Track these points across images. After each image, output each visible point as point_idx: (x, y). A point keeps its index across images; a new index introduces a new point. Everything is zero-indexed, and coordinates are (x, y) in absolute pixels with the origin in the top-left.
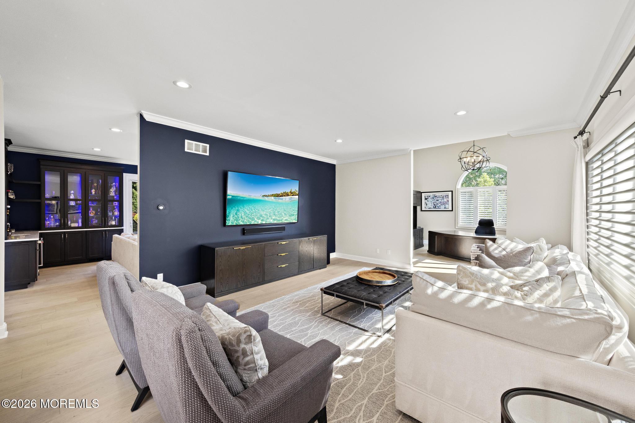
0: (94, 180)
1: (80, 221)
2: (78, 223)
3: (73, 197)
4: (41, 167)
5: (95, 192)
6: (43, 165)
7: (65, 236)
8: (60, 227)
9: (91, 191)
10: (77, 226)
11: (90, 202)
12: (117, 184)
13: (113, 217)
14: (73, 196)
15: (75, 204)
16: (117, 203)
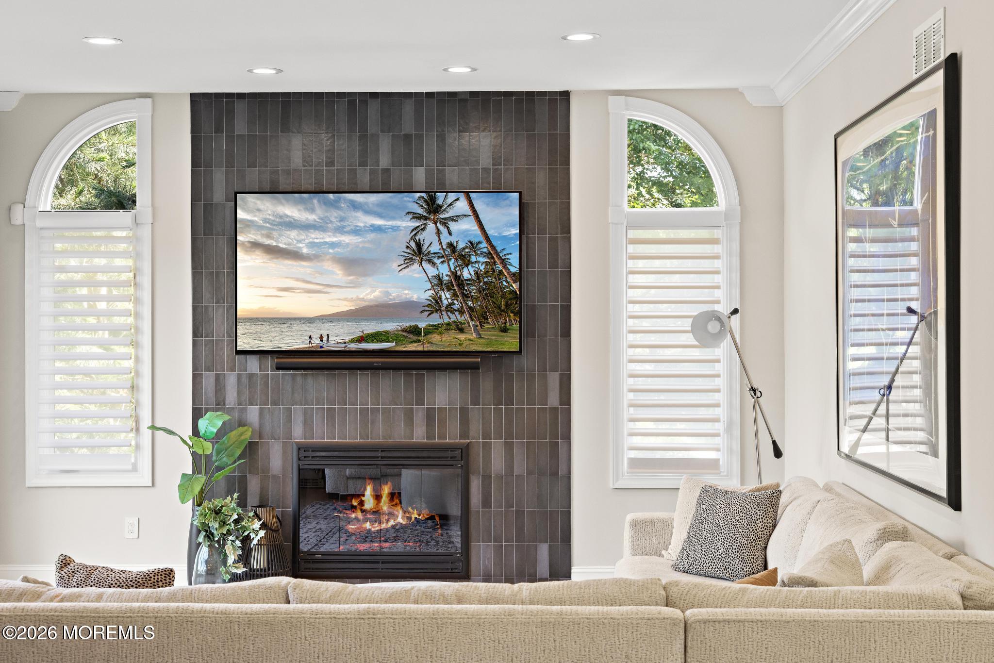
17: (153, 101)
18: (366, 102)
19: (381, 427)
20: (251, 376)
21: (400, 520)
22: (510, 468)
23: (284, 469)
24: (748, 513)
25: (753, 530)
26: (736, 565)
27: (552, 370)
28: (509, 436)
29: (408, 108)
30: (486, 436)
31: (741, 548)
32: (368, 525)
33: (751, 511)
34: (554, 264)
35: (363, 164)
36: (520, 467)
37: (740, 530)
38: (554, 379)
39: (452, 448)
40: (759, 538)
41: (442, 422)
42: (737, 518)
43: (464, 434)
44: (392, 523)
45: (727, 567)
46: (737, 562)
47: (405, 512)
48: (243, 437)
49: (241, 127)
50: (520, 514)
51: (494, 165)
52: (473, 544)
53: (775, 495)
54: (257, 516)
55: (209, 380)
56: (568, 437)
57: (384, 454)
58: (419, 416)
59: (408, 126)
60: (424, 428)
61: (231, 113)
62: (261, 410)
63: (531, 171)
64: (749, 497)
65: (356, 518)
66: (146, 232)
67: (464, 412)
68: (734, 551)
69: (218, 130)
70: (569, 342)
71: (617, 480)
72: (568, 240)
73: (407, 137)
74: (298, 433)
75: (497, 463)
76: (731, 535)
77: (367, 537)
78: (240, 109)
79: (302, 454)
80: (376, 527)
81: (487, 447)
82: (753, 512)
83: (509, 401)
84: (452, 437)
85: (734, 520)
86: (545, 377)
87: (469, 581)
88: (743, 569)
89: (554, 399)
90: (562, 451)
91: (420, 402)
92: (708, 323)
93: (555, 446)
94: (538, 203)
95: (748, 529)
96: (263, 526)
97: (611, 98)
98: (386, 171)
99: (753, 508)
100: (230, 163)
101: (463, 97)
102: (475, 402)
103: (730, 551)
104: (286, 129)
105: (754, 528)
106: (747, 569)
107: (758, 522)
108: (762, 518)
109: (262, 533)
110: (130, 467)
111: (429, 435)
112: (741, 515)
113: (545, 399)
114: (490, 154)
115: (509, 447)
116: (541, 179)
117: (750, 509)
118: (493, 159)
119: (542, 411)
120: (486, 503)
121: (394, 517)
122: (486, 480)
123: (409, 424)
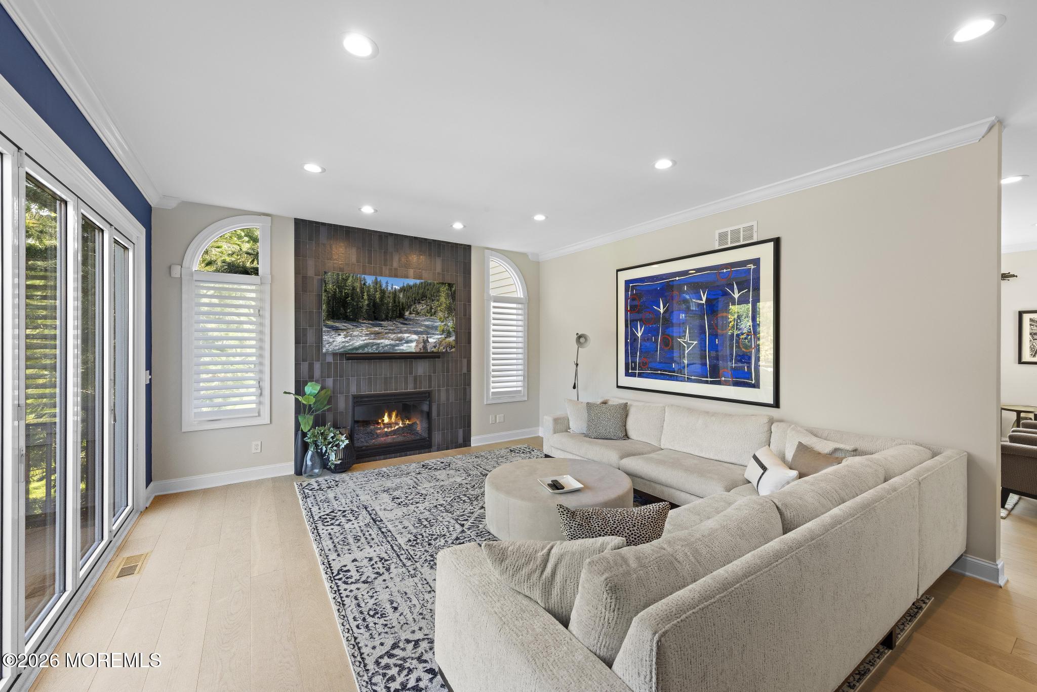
17: (272, 219)
18: (387, 237)
20: (329, 363)
21: (401, 425)
22: (448, 399)
23: (346, 408)
27: (464, 358)
28: (448, 386)
30: (439, 386)
32: (386, 430)
34: (465, 315)
35: (385, 265)
36: (452, 398)
38: (465, 361)
39: (424, 392)
41: (420, 382)
43: (430, 386)
44: (397, 427)
47: (402, 422)
48: (327, 394)
49: (323, 239)
50: (452, 418)
51: (442, 272)
52: (433, 433)
55: (305, 366)
56: (470, 385)
58: (410, 379)
60: (413, 385)
61: (318, 231)
62: (334, 381)
63: (456, 276)
65: (380, 427)
66: (267, 288)
67: (430, 376)
69: (311, 239)
70: (471, 346)
71: (488, 401)
72: (470, 305)
74: (353, 390)
75: (443, 397)
77: (387, 434)
78: (323, 231)
80: (390, 430)
81: (439, 391)
83: (448, 372)
84: (424, 388)
86: (461, 360)
87: (430, 452)
89: (465, 370)
90: (468, 390)
91: (411, 373)
93: (465, 389)
94: (459, 289)
97: (486, 251)
102: (434, 372)
110: (257, 414)
111: (415, 388)
113: (461, 369)
115: (447, 391)
116: (460, 280)
119: (460, 375)
120: (438, 415)
121: (398, 424)
122: (439, 405)
123: (406, 383)
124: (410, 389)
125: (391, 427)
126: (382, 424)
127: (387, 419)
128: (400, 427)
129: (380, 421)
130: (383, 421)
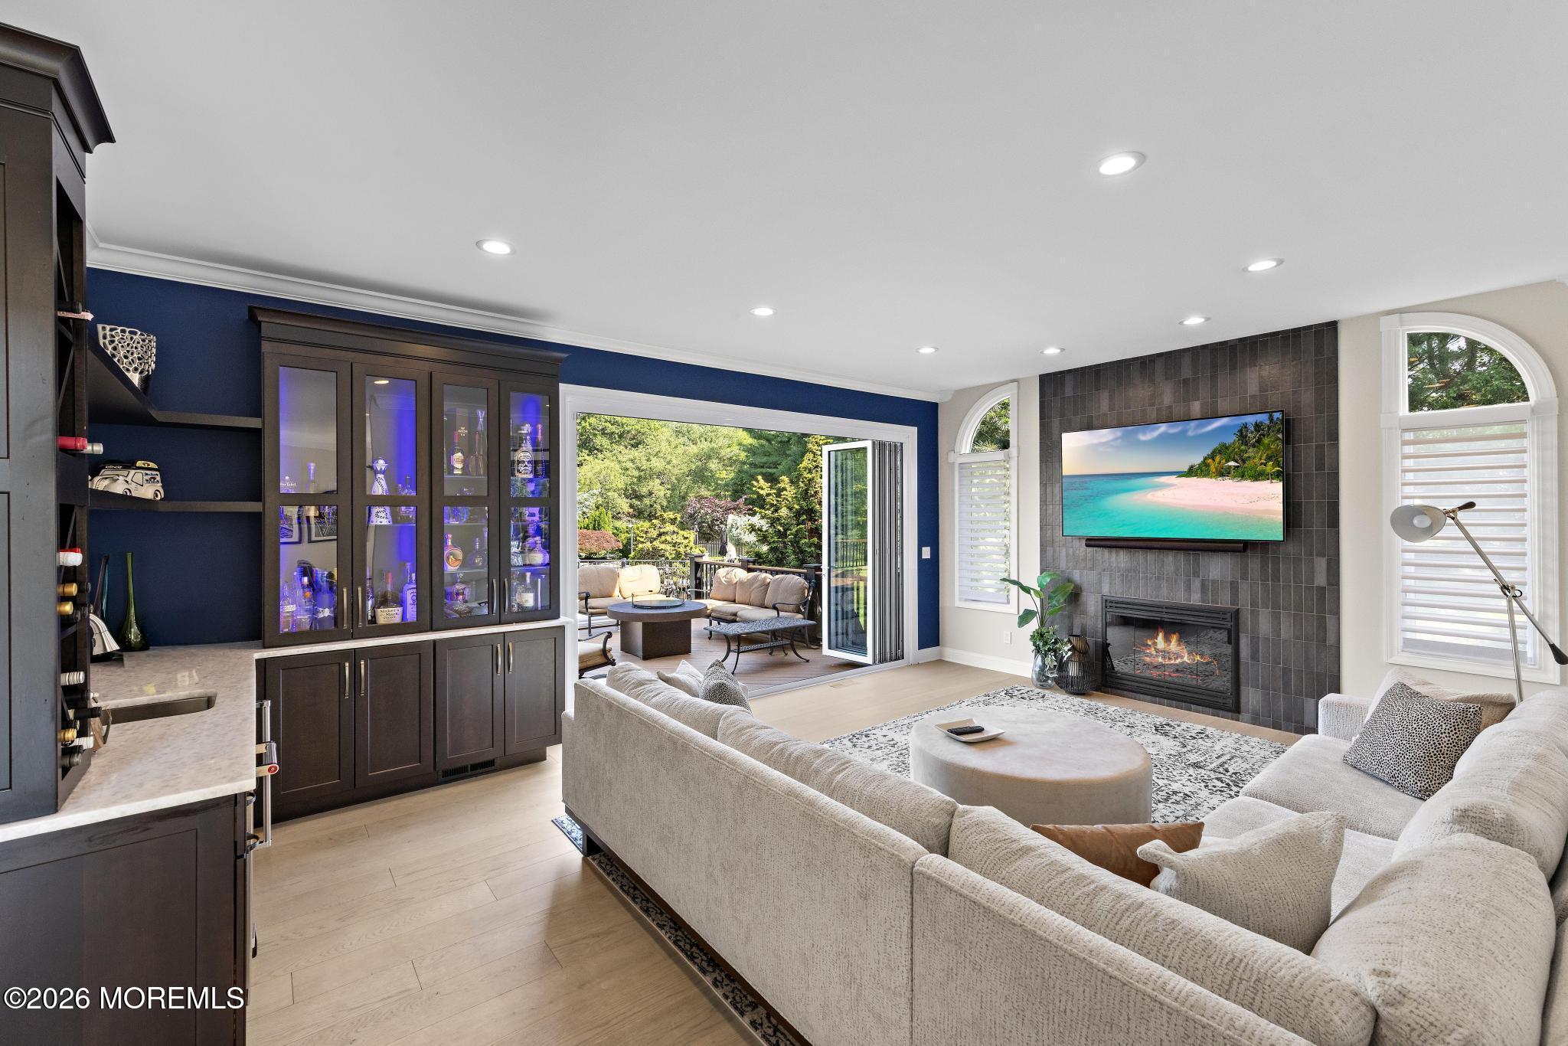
0: (458, 409)
1: (410, 596)
2: (401, 603)
3: (385, 487)
4: (266, 347)
5: (465, 462)
6: (271, 340)
7: (355, 669)
8: (336, 624)
9: (449, 460)
10: (397, 619)
11: (447, 510)
12: (540, 426)
13: (528, 574)
14: (383, 482)
15: (390, 519)
16: (536, 510)
17: (1019, 384)
19: (1164, 591)
20: (1075, 550)
21: (1186, 659)
22: (1277, 632)
23: (1096, 611)
24: (1430, 723)
25: (1434, 743)
26: (1407, 776)
27: (1319, 557)
28: (1276, 606)
29: (1187, 361)
30: (1254, 604)
31: (1416, 760)
32: (1160, 660)
33: (1434, 722)
34: (1320, 466)
35: (1152, 404)
36: (1286, 633)
37: (1417, 740)
38: (1321, 564)
39: (1224, 612)
40: (1443, 754)
41: (1216, 591)
42: (1415, 726)
43: (1234, 600)
44: (1178, 661)
45: (1396, 775)
46: (1409, 774)
47: (1189, 654)
49: (1069, 391)
50: (1286, 671)
51: (1260, 391)
52: (1242, 688)
53: (1471, 710)
54: (1069, 641)
56: (1337, 612)
57: (1167, 610)
58: (1196, 584)
59: (1186, 372)
60: (1199, 595)
61: (1063, 384)
62: (1081, 573)
64: (1434, 706)
65: (1150, 653)
66: (1015, 461)
67: (1234, 584)
68: (1405, 760)
69: (1055, 395)
70: (1338, 533)
71: (1392, 656)
72: (1336, 446)
73: (1186, 381)
74: (1106, 590)
75: (1265, 626)
76: (1404, 742)
77: (1161, 668)
78: (1069, 380)
79: (1108, 604)
80: (1167, 662)
81: (1255, 614)
82: (1437, 724)
83: (1275, 580)
84: (1224, 601)
85: (1410, 727)
86: (1312, 561)
88: (1416, 783)
89: (1321, 579)
90: (1331, 622)
91: (1196, 574)
92: (1413, 518)
93: (1321, 619)
94: (1304, 418)
95: (1428, 740)
96: (1073, 649)
97: (1382, 319)
98: (1170, 407)
99: (1437, 720)
100: (1062, 415)
101: (1232, 344)
102: (1244, 577)
103: (1401, 759)
104: (1097, 389)
105: (1436, 741)
106: (1423, 784)
107: (1444, 735)
108: (1449, 733)
109: (1070, 653)
110: (1007, 601)
111: (1204, 600)
112: (1420, 724)
113: (1311, 578)
114: (1258, 385)
115: (1276, 617)
117: (1433, 719)
118: (1260, 387)
119: (1309, 589)
120: (1255, 656)
121: (1182, 657)
122: (1255, 640)
123: (1188, 589)
124: (1196, 599)
125: (1170, 659)
126: (1153, 649)
127: (1163, 642)
128: (1183, 662)
129: (1149, 643)
130: (1155, 644)
